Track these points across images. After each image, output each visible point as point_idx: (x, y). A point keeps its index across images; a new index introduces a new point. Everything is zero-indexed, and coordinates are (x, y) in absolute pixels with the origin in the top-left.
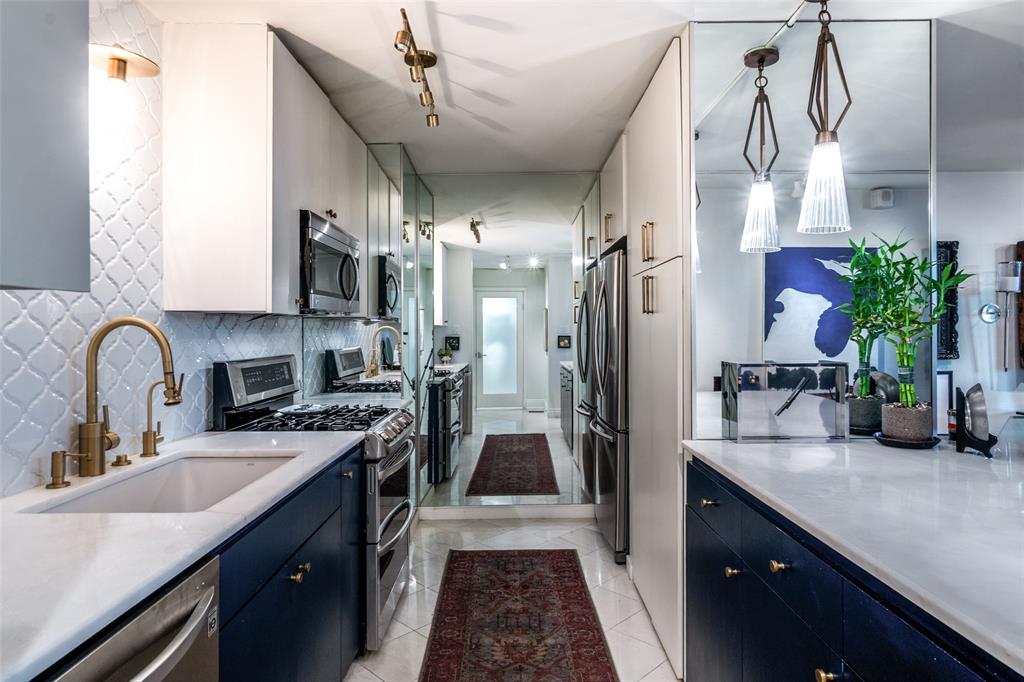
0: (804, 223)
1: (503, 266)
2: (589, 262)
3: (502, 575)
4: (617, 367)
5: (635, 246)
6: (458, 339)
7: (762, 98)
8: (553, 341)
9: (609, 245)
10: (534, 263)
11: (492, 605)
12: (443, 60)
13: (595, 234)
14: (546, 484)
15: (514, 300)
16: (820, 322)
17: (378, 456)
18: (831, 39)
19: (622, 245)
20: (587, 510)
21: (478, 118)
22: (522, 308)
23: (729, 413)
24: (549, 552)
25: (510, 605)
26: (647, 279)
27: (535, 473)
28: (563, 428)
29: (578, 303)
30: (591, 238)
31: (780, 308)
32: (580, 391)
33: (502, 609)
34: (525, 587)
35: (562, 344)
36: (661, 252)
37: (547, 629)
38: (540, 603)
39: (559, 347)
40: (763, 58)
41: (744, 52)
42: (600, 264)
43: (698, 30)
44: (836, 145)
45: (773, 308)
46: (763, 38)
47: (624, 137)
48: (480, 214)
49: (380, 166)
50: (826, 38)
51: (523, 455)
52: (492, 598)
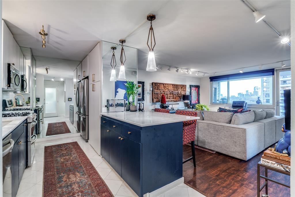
0: (119, 77)
1: (53, 80)
2: (78, 81)
3: (60, 148)
4: (86, 105)
5: (91, 78)
6: (39, 98)
7: (114, 55)
8: (67, 99)
9: (84, 77)
10: (62, 80)
11: (59, 153)
12: (49, 35)
13: (80, 74)
14: (68, 131)
15: (56, 89)
16: (124, 95)
17: (31, 122)
18: (123, 49)
19: (87, 78)
20: (79, 134)
21: (55, 47)
22: (57, 91)
23: (108, 110)
24: (71, 143)
25: (63, 152)
26: (93, 85)
27: (64, 129)
28: (70, 120)
29: (76, 90)
30: (79, 75)
31: (118, 92)
32: (76, 109)
33: (61, 153)
34: (66, 149)
35: (69, 100)
36: (96, 80)
37: (72, 155)
38: (70, 151)
39: (69, 101)
40: (114, 48)
41: (111, 47)
42: (82, 81)
43: (103, 42)
44: (124, 66)
45: (116, 92)
46: (114, 46)
47: (88, 56)
48: (49, 67)
49: (22, 52)
50: (122, 49)
51: (60, 126)
52: (58, 152)
